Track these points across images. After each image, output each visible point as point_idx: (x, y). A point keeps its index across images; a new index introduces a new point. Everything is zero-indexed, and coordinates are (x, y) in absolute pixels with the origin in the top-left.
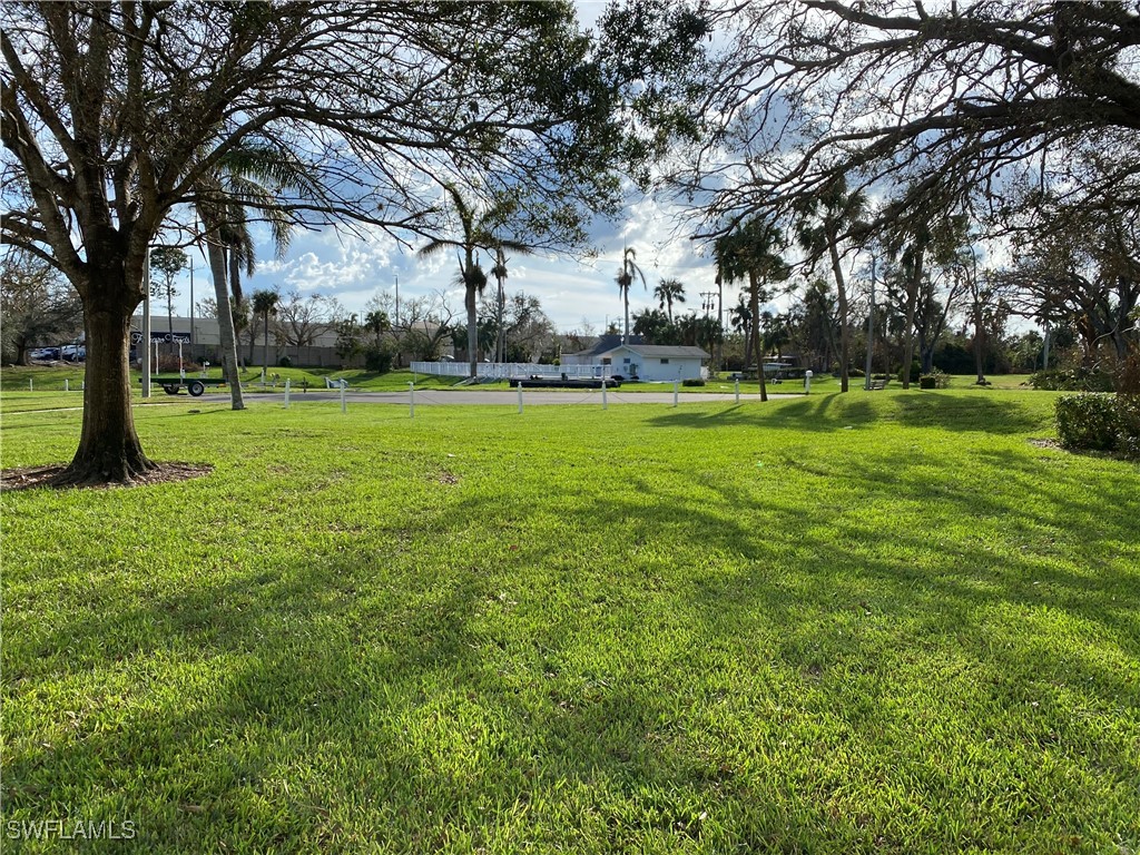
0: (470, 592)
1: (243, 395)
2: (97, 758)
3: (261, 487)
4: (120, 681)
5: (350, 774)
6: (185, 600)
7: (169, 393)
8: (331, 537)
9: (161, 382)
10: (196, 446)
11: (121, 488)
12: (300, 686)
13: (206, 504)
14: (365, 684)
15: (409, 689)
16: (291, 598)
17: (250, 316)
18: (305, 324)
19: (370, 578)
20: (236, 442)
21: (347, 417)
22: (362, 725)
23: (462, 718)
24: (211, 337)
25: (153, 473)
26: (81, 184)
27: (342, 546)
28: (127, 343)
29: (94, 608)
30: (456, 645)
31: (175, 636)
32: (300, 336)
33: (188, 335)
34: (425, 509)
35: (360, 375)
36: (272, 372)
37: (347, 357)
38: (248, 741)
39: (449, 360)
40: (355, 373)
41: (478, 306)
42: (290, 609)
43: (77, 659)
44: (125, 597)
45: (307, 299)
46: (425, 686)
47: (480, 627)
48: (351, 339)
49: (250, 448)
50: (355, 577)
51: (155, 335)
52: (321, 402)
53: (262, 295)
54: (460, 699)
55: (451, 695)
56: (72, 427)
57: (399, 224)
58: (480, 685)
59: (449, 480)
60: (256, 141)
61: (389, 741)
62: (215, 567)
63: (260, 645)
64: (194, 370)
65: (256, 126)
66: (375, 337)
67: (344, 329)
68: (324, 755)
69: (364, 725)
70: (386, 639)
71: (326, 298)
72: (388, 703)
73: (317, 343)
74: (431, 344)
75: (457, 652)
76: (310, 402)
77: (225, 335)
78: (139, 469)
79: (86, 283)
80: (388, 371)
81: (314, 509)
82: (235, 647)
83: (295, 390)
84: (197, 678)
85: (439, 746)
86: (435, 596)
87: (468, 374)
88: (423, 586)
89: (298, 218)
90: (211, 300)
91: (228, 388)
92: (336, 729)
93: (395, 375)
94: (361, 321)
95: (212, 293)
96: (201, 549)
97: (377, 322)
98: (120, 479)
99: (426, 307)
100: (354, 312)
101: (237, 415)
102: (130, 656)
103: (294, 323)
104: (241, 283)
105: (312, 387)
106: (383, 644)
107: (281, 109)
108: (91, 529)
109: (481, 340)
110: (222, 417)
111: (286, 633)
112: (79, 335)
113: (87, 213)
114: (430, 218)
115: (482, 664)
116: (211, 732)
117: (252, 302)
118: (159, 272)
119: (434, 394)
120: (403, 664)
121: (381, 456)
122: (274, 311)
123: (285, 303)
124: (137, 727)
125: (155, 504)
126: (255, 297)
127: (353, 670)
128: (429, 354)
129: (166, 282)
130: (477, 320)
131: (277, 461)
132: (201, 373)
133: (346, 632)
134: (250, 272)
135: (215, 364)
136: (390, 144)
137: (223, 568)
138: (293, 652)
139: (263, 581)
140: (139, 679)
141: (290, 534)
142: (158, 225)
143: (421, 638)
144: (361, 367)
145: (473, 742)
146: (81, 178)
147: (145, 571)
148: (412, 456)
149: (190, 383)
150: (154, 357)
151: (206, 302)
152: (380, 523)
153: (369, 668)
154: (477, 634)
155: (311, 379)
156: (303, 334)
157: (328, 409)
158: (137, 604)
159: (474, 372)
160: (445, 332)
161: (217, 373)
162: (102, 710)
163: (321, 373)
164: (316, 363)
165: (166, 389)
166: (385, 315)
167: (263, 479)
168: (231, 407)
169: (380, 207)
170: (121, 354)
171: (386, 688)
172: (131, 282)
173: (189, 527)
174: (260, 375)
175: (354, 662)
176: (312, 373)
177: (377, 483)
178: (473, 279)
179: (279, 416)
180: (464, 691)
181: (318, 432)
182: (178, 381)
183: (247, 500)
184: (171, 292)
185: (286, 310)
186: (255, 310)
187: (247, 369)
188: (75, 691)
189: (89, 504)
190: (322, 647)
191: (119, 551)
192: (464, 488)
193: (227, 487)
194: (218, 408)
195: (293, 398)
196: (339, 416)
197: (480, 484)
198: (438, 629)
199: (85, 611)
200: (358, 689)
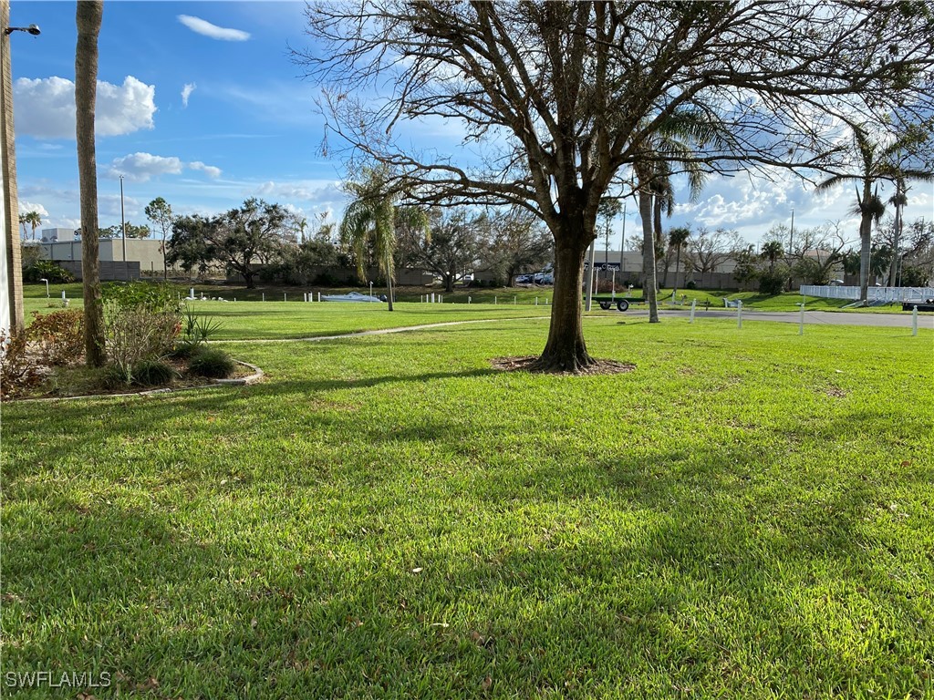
0: (858, 498)
1: (658, 311)
2: (562, 564)
3: (672, 384)
4: (575, 513)
5: (747, 627)
6: (616, 464)
7: (604, 308)
8: (729, 431)
9: (599, 300)
10: (622, 349)
11: (572, 376)
12: (705, 547)
13: (630, 393)
14: (760, 557)
15: (799, 570)
16: (697, 475)
17: (666, 249)
18: (710, 254)
19: (763, 469)
20: (653, 348)
21: (743, 332)
22: (757, 590)
23: (852, 607)
24: (635, 266)
25: (593, 367)
26: (560, 156)
27: (737, 439)
28: (581, 270)
29: (557, 459)
30: (845, 542)
31: (611, 489)
32: (705, 264)
33: (619, 264)
34: (814, 417)
35: (753, 297)
36: (681, 293)
37: (743, 281)
38: (665, 580)
39: (839, 284)
40: (750, 294)
41: (873, 234)
42: (696, 484)
43: (547, 492)
44: (576, 454)
45: (713, 233)
46: (815, 571)
47: (869, 530)
48: (748, 267)
49: (663, 353)
50: (750, 466)
51: (596, 265)
52: (720, 318)
53: (676, 231)
54: (849, 589)
55: (840, 584)
56: (540, 331)
57: (806, 165)
58: (870, 582)
59: (837, 393)
60: (688, 107)
61: (782, 610)
62: (638, 442)
63: (673, 507)
64: (621, 291)
65: (686, 97)
66: (769, 264)
67: (743, 258)
68: (726, 606)
69: (760, 591)
70: (779, 523)
71: (728, 231)
72: (781, 577)
73: (719, 270)
74: (822, 270)
75: (847, 547)
76: (711, 318)
77: (647, 265)
78: (585, 364)
79: (558, 228)
80: (780, 294)
81: (715, 406)
82: (653, 506)
83: (699, 308)
84: (627, 523)
85: (828, 625)
86: (825, 495)
87: (858, 297)
88: (813, 484)
89: (716, 167)
90: (637, 237)
91: (647, 306)
92: (735, 587)
93: (785, 297)
94: (758, 250)
95: (639, 230)
96: (627, 427)
97: (772, 251)
98: (571, 370)
99: (819, 236)
100: (751, 243)
101: (653, 327)
102: (580, 498)
103: (700, 254)
104: (662, 222)
105: (712, 306)
106: (775, 527)
107: (709, 79)
108: (554, 403)
109: (873, 266)
110: (641, 328)
111: (693, 502)
112: (546, 265)
113: (562, 177)
114: (837, 157)
115: (872, 565)
116: (639, 566)
117: (668, 237)
118: (602, 217)
119: (822, 315)
120: (794, 547)
121: (772, 367)
122: (686, 244)
123: (695, 237)
124: (587, 549)
125: (595, 389)
126: (671, 233)
127: (749, 542)
128: (819, 278)
129: (605, 225)
130: (871, 247)
131: (684, 365)
132: (627, 293)
133: (742, 511)
134: (669, 213)
135: (637, 287)
136: (803, 95)
137: (644, 444)
138: (699, 518)
139: (675, 458)
140: (586, 516)
141: (695, 424)
142: (609, 181)
143: (811, 528)
144: (755, 290)
145: (863, 631)
146: (560, 152)
147: (589, 438)
148: (801, 370)
149: (619, 301)
150: (594, 282)
151: (633, 238)
152: (771, 424)
153: (763, 544)
154: (866, 536)
155: (713, 300)
156: (707, 262)
157: (725, 325)
158: (584, 461)
159: (864, 295)
160: (836, 258)
161: (639, 293)
162: (564, 532)
163: (720, 295)
164: (716, 286)
165: (602, 305)
166: (780, 245)
167: (674, 378)
168: (649, 320)
169: (791, 152)
170: (577, 279)
171: (779, 564)
172: (587, 226)
173: (618, 410)
174: (671, 296)
175: (750, 537)
176: (712, 294)
177: (769, 390)
178: (870, 208)
179: (686, 329)
180: (854, 584)
181: (718, 343)
182: (610, 299)
183: (662, 394)
184: (609, 232)
185: (695, 243)
186: (671, 244)
187: (661, 291)
188: (547, 514)
189: (552, 385)
190: (722, 519)
191: (572, 420)
192: (850, 402)
193: (646, 382)
194: (638, 321)
195: (697, 314)
196: (736, 331)
197: (869, 400)
198: (826, 524)
199: (551, 459)
200: (753, 560)
